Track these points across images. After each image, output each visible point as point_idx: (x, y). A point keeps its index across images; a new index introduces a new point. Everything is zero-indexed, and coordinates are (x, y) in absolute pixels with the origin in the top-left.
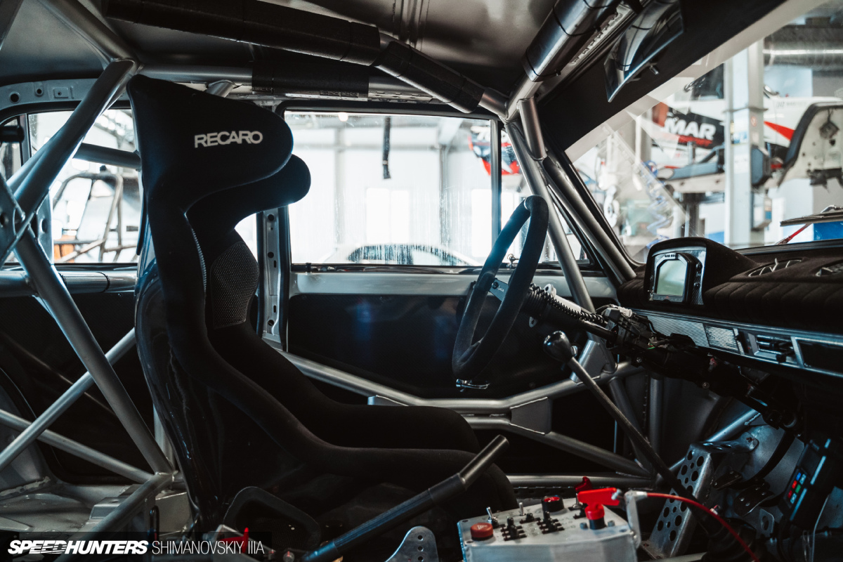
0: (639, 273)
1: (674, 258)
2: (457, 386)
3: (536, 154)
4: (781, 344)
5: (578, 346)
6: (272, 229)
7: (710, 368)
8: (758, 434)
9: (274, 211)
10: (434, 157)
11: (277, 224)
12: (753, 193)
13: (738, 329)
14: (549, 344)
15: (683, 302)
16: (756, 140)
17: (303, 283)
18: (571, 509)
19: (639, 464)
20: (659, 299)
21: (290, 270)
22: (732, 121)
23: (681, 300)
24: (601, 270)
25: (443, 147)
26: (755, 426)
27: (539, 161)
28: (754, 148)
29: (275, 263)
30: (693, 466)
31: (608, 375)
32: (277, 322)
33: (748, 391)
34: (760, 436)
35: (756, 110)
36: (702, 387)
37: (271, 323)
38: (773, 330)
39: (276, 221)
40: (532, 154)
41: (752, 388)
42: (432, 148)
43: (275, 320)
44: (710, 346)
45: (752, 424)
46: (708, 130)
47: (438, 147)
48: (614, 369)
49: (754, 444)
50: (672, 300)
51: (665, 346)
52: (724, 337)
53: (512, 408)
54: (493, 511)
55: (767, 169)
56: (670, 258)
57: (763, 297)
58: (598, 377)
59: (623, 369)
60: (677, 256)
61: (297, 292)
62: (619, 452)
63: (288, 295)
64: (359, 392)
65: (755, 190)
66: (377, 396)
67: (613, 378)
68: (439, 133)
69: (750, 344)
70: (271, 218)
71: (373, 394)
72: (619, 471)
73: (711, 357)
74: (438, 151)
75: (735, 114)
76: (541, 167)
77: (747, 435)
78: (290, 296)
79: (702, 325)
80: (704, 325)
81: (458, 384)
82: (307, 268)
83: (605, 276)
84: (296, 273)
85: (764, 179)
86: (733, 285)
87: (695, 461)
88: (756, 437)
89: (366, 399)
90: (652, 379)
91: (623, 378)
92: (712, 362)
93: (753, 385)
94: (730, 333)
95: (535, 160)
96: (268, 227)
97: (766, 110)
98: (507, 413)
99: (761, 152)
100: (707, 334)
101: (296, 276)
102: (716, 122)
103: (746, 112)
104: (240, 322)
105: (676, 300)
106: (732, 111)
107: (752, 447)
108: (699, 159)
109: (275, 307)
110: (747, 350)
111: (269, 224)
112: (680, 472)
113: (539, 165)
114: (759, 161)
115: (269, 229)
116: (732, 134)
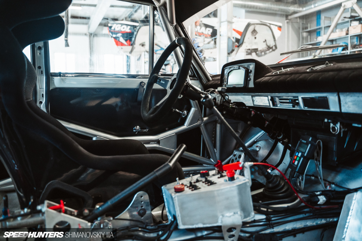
0: (213, 78)
1: (238, 68)
2: (134, 131)
3: (172, 22)
4: (293, 100)
5: (186, 111)
6: (40, 54)
7: (252, 115)
8: (260, 144)
9: (41, 44)
10: (87, 38)
11: (43, 51)
12: (228, 56)
13: (271, 96)
14: (204, 100)
15: (244, 87)
16: (230, 35)
17: (57, 83)
18: (214, 175)
19: (212, 160)
20: (230, 86)
21: (49, 76)
22: (220, 27)
23: (242, 86)
24: (196, 77)
25: (91, 34)
26: (259, 141)
27: (173, 26)
28: (229, 38)
29: (42, 71)
30: (236, 159)
31: (201, 123)
32: (44, 102)
33: (265, 124)
34: (261, 145)
35: (230, 22)
36: (247, 123)
37: (41, 103)
38: (290, 94)
39: (42, 49)
40: (170, 22)
41: (267, 123)
42: (86, 34)
43: (43, 101)
44: (254, 105)
45: (258, 140)
46: (209, 30)
47: (88, 34)
48: (202, 120)
49: (259, 148)
50: (237, 86)
51: (234, 106)
52: (263, 101)
53: (160, 139)
54: (180, 179)
55: (234, 47)
56: (236, 68)
57: (287, 80)
58: (196, 124)
59: (207, 120)
60: (239, 67)
61: (54, 87)
62: (203, 156)
63: (50, 89)
64: (88, 135)
65: (229, 55)
66: (98, 137)
67: (202, 124)
68: (89, 27)
69: (276, 102)
70: (40, 48)
71: (95, 136)
72: (204, 164)
73: (252, 111)
74: (88, 36)
75: (222, 24)
76: (174, 28)
77: (256, 145)
78: (51, 89)
79: (251, 96)
80: (252, 96)
81: (134, 130)
82: (59, 75)
83: (198, 80)
84: (54, 77)
85: (233, 50)
86: (267, 78)
87: (237, 157)
88: (259, 145)
89: (92, 138)
90: (217, 124)
91: (206, 124)
92: (253, 113)
93: (268, 121)
94: (266, 98)
95: (171, 25)
96: (38, 53)
97: (233, 23)
98: (158, 142)
99: (232, 40)
100: (253, 100)
101: (54, 78)
102: (212, 27)
103: (226, 23)
104: (29, 100)
105: (239, 86)
106: (221, 22)
107: (258, 149)
108: (206, 42)
109: (43, 95)
110: (274, 105)
111: (38, 51)
112: (231, 162)
113: (173, 28)
114: (231, 44)
115: (38, 54)
116: (220, 32)
